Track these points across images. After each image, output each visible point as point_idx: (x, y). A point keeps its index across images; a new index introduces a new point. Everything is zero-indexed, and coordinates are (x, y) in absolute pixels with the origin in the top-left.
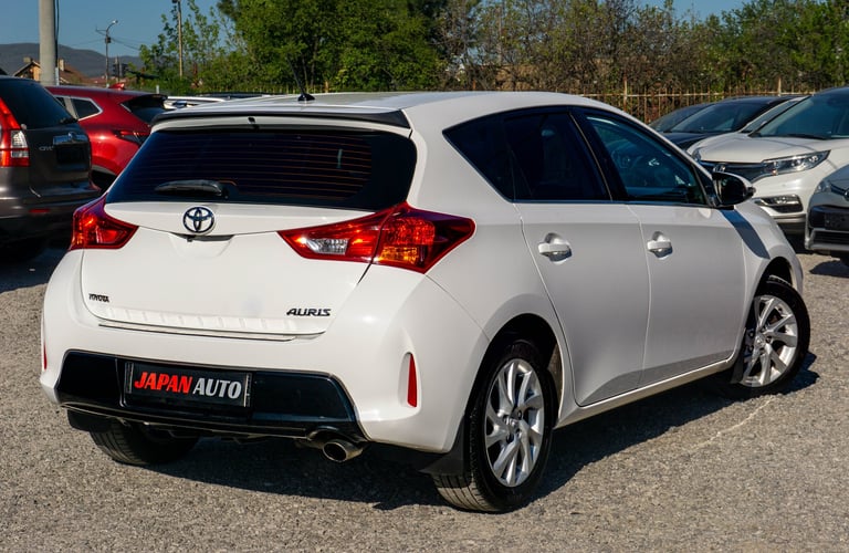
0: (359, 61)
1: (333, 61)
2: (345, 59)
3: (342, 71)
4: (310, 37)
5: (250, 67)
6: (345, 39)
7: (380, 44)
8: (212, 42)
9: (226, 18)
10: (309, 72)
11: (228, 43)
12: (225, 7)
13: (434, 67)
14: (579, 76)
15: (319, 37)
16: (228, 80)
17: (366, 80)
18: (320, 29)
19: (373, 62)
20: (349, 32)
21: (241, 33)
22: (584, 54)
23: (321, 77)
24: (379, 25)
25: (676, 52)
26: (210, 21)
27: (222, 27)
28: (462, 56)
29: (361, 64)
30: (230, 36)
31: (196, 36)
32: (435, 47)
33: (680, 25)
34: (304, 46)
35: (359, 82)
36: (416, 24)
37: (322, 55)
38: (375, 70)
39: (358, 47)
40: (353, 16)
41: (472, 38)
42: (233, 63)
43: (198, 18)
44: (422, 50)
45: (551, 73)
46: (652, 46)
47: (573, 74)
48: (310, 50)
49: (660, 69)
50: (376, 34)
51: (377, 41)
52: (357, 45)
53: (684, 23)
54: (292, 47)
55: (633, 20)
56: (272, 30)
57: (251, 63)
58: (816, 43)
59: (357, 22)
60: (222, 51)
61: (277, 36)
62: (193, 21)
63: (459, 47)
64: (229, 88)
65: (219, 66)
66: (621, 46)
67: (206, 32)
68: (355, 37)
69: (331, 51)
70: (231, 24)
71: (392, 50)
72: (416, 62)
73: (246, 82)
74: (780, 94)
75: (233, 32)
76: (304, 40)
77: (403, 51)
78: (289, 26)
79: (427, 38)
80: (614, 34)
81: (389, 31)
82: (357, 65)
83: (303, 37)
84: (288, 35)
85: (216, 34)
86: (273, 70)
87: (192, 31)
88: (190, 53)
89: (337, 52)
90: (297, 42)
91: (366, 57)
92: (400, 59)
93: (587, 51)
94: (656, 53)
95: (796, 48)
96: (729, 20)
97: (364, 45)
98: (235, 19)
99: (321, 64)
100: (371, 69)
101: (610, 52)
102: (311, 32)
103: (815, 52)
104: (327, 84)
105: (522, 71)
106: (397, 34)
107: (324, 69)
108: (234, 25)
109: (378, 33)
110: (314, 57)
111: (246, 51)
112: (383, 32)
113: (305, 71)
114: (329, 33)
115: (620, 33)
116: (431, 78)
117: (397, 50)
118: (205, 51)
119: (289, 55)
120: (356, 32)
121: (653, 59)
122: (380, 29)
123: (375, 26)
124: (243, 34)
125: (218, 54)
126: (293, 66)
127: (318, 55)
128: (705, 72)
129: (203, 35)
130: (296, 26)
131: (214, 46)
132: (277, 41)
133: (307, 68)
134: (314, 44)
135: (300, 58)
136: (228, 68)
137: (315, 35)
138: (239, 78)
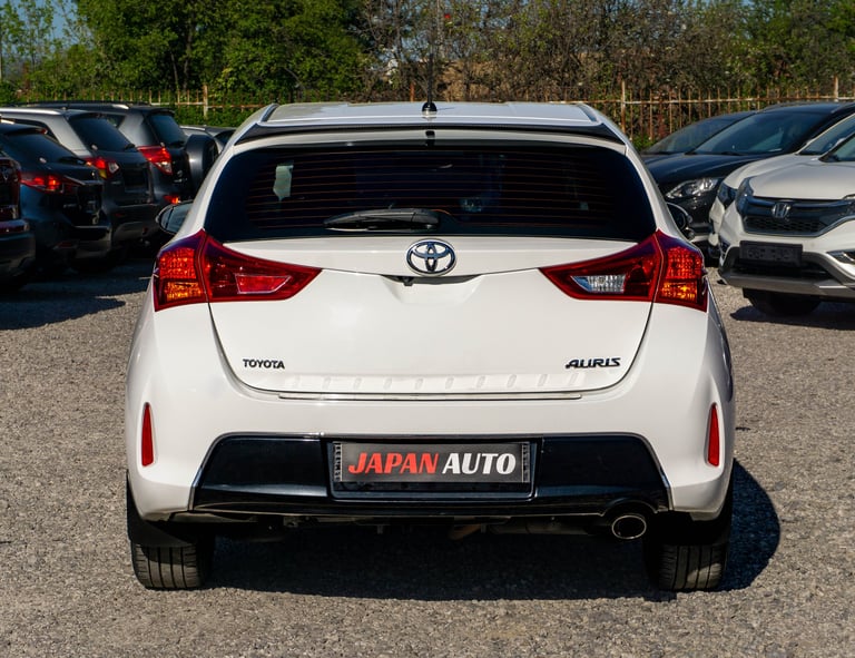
0: (250, 57)
1: (215, 57)
2: (230, 54)
3: (228, 70)
4: (181, 23)
5: (99, 66)
6: (231, 26)
7: (279, 32)
8: (44, 31)
10: (180, 71)
11: (67, 32)
13: (356, 65)
15: (194, 24)
16: (67, 85)
17: (260, 83)
18: (195, 14)
19: (269, 58)
20: (236, 16)
21: (84, 18)
22: (564, 45)
23: (197, 80)
24: (277, 7)
25: (689, 42)
27: (58, 9)
28: (395, 49)
29: (254, 60)
30: (69, 21)
31: (22, 23)
32: (356, 36)
33: (694, 5)
34: (174, 36)
35: (251, 85)
37: (198, 50)
38: (273, 69)
39: (249, 38)
41: (406, 24)
42: (75, 60)
44: (338, 40)
45: (520, 71)
46: (656, 35)
47: (548, 73)
48: (181, 43)
49: (668, 66)
50: (274, 18)
51: (276, 29)
52: (247, 35)
53: (699, 2)
54: (157, 38)
56: (129, 13)
57: (99, 60)
60: (58, 44)
61: (135, 23)
63: (389, 37)
64: (69, 95)
65: (54, 67)
66: (614, 35)
67: (35, 18)
68: (243, 23)
69: (211, 44)
71: (295, 41)
72: (329, 57)
73: (93, 87)
75: (74, 18)
76: (174, 28)
77: (311, 42)
78: (152, 9)
79: (345, 23)
80: (604, 17)
81: (292, 14)
82: (248, 63)
83: (171, 24)
84: (151, 21)
85: (49, 20)
86: (128, 71)
87: (15, 17)
88: (14, 47)
89: (220, 43)
90: (163, 30)
91: (259, 51)
92: (308, 53)
93: (568, 40)
94: (663, 43)
97: (256, 34)
99: (198, 61)
100: (267, 68)
101: (599, 43)
102: (182, 17)
104: (206, 89)
105: (478, 69)
106: (303, 18)
107: (202, 68)
108: (75, 7)
110: (188, 51)
111: (92, 44)
112: (283, 16)
113: (175, 71)
114: (206, 20)
115: (613, 16)
116: (351, 79)
117: (302, 40)
118: (35, 45)
119: (152, 49)
120: (246, 17)
121: (658, 52)
122: (280, 12)
123: (272, 7)
124: (89, 20)
125: (53, 48)
126: (159, 63)
127: (193, 49)
128: (731, 69)
129: (31, 22)
130: (161, 9)
131: (47, 36)
132: (135, 29)
133: (177, 67)
134: (187, 33)
135: (167, 53)
136: (67, 68)
137: (189, 22)
138: (82, 80)
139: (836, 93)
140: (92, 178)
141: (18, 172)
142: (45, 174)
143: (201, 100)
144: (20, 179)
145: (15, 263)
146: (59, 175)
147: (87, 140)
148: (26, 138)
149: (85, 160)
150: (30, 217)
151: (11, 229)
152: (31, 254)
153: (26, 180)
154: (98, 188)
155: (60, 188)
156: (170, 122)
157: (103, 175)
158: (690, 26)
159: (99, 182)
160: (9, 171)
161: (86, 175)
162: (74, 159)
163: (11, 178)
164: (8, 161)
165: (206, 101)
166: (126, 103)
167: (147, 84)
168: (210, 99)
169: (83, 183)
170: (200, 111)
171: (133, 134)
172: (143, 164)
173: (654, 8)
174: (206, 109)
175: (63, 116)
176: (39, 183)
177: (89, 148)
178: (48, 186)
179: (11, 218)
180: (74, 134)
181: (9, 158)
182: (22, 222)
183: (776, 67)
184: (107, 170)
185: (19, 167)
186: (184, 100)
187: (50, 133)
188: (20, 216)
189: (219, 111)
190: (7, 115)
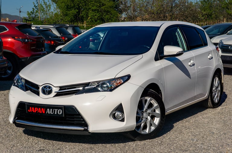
0: (94, 15)
1: (86, 15)
2: (90, 15)
3: (89, 18)
6: (90, 8)
7: (100, 10)
9: (53, 3)
10: (79, 18)
11: (54, 10)
13: (117, 16)
16: (54, 21)
17: (96, 21)
19: (98, 16)
21: (58, 7)
23: (83, 20)
24: (100, 5)
27: (52, 5)
28: (126, 13)
31: (44, 8)
36: (111, 3)
42: (56, 16)
44: (113, 12)
49: (186, 16)
50: (99, 7)
52: (93, 10)
54: (74, 11)
55: (177, 1)
56: (67, 6)
57: (61, 16)
62: (43, 3)
63: (125, 10)
64: (55, 23)
65: (51, 18)
66: (174, 9)
67: (47, 7)
68: (93, 8)
69: (85, 12)
70: (55, 5)
71: (104, 11)
72: (111, 15)
73: (60, 22)
75: (56, 7)
78: (73, 5)
81: (103, 6)
83: (77, 8)
84: (73, 7)
85: (50, 8)
86: (68, 18)
88: (42, 13)
91: (96, 14)
92: (107, 14)
97: (95, 10)
98: (56, 3)
99: (83, 16)
102: (79, 7)
104: (85, 22)
106: (106, 6)
107: (84, 18)
108: (56, 5)
110: (80, 14)
111: (60, 13)
115: (174, 5)
116: (116, 20)
117: (106, 11)
118: (47, 13)
119: (73, 14)
124: (59, 8)
125: (51, 14)
126: (74, 17)
127: (82, 13)
130: (75, 5)
131: (50, 11)
132: (69, 9)
134: (80, 10)
135: (76, 14)
136: (54, 18)
137: (81, 8)
138: (58, 20)
139: (225, 21)
140: (61, 41)
141: (44, 40)
142: (50, 40)
144: (45, 42)
146: (53, 41)
148: (46, 32)
149: (60, 37)
150: (47, 51)
153: (46, 42)
155: (54, 44)
156: (78, 28)
159: (63, 42)
160: (42, 40)
161: (60, 41)
162: (57, 37)
163: (42, 41)
165: (85, 25)
166: (68, 25)
167: (72, 21)
169: (59, 42)
170: (84, 27)
171: (70, 31)
174: (85, 26)
175: (54, 27)
176: (49, 42)
177: (61, 34)
178: (51, 43)
179: (43, 51)
180: (58, 32)
181: (42, 36)
184: (65, 39)
185: (45, 39)
186: (80, 24)
187: (51, 31)
188: (45, 51)
189: (88, 26)
190: (41, 27)
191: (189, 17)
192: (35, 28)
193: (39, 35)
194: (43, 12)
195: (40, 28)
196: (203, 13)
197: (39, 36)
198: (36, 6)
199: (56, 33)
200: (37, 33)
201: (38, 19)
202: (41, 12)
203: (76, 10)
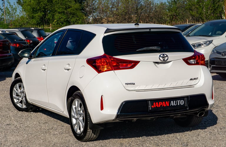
0: (60, 17)
1: (52, 18)
2: (56, 17)
3: (55, 20)
4: (45, 10)
5: (27, 20)
6: (56, 11)
7: (66, 12)
8: (15, 13)
9: (19, 6)
10: (45, 21)
11: (20, 13)
12: (19, 2)
13: (83, 19)
14: (127, 20)
15: (48, 11)
16: (20, 24)
17: (63, 23)
18: (48, 8)
19: (65, 18)
20: (57, 9)
21: (24, 10)
22: (128, 13)
23: (49, 23)
24: (66, 7)
25: (155, 12)
26: (14, 7)
27: (18, 8)
28: (92, 15)
29: (61, 18)
30: (20, 11)
31: (10, 11)
32: (83, 13)
33: (156, 4)
34: (43, 13)
35: (60, 24)
36: (77, 5)
37: (49, 16)
38: (65, 20)
39: (60, 13)
40: (58, 4)
41: (94, 10)
42: (22, 19)
43: (10, 6)
44: (79, 13)
45: (119, 19)
46: (148, 11)
47: (125, 19)
48: (45, 15)
49: (151, 17)
50: (65, 9)
51: (66, 11)
52: (59, 13)
53: (157, 4)
54: (40, 14)
55: (142, 3)
56: (33, 9)
57: (27, 19)
58: (197, 8)
59: (59, 6)
60: (18, 16)
61: (35, 11)
62: (9, 6)
63: (90, 13)
64: (21, 26)
65: (17, 21)
66: (139, 11)
67: (13, 10)
68: (59, 10)
69: (51, 15)
70: (20, 7)
71: (70, 14)
72: (78, 17)
73: (26, 25)
74: (188, 24)
75: (21, 10)
76: (44, 12)
77: (74, 14)
78: (38, 8)
79: (81, 10)
80: (137, 7)
81: (69, 8)
82: (60, 19)
83: (43, 11)
84: (38, 10)
85: (16, 11)
86: (34, 21)
87: (8, 10)
88: (8, 17)
89: (53, 15)
90: (41, 12)
91: (62, 16)
92: (73, 16)
93: (129, 12)
94: (150, 13)
95: (192, 10)
96: (169, 3)
98: (22, 6)
99: (49, 19)
100: (64, 20)
101: (136, 13)
102: (45, 9)
103: (197, 11)
104: (51, 24)
105: (110, 19)
106: (72, 9)
107: (50, 20)
108: (22, 8)
109: (66, 9)
110: (47, 17)
111: (25, 15)
112: (67, 9)
113: (44, 21)
114: (51, 9)
115: (139, 7)
116: (82, 22)
117: (72, 13)
118: (13, 16)
119: (39, 16)
120: (59, 9)
121: (149, 15)
122: (66, 8)
123: (65, 7)
124: (25, 10)
125: (17, 17)
126: (40, 19)
127: (48, 16)
128: (164, 18)
129: (12, 11)
130: (41, 7)
131: (15, 14)
132: (35, 12)
133: (44, 20)
134: (46, 13)
135: (42, 17)
136: (20, 21)
137: (47, 10)
138: (24, 23)
139: (187, 22)
140: (26, 44)
141: (10, 43)
142: (16, 43)
143: (50, 27)
144: (10, 44)
145: (10, 63)
146: (19, 43)
147: (25, 36)
148: (11, 36)
149: (25, 40)
150: (13, 53)
151: (9, 55)
152: (13, 61)
153: (12, 45)
154: (28, 46)
155: (19, 46)
156: (43, 32)
157: (29, 43)
158: (156, 9)
159: (28, 45)
160: (8, 43)
161: (25, 43)
162: (22, 40)
163: (8, 44)
164: (8, 41)
165: (51, 27)
166: (33, 28)
167: (38, 24)
168: (52, 27)
169: (24, 45)
170: (50, 29)
171: (35, 34)
172: (37, 41)
173: (148, 5)
174: (51, 29)
175: (20, 31)
176: (15, 46)
177: (26, 38)
178: (16, 46)
179: (9, 53)
180: (22, 35)
181: (7, 40)
182: (11, 54)
183: (174, 17)
184: (30, 42)
185: (10, 42)
186: (46, 27)
187: (17, 34)
188: (10, 53)
189: (54, 29)
190: (7, 31)
191: (154, 18)
192: (1, 32)
193: (5, 38)
194: (9, 15)
195: (5, 32)
196: (168, 14)
197: (5, 40)
198: (2, 9)
199: (21, 36)
200: (3, 37)
201: (4, 22)
202: (7, 15)
203: (42, 13)
